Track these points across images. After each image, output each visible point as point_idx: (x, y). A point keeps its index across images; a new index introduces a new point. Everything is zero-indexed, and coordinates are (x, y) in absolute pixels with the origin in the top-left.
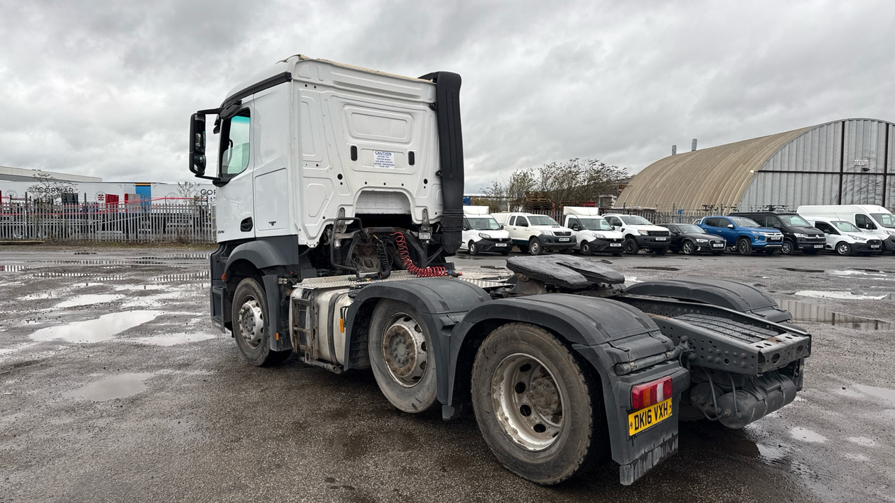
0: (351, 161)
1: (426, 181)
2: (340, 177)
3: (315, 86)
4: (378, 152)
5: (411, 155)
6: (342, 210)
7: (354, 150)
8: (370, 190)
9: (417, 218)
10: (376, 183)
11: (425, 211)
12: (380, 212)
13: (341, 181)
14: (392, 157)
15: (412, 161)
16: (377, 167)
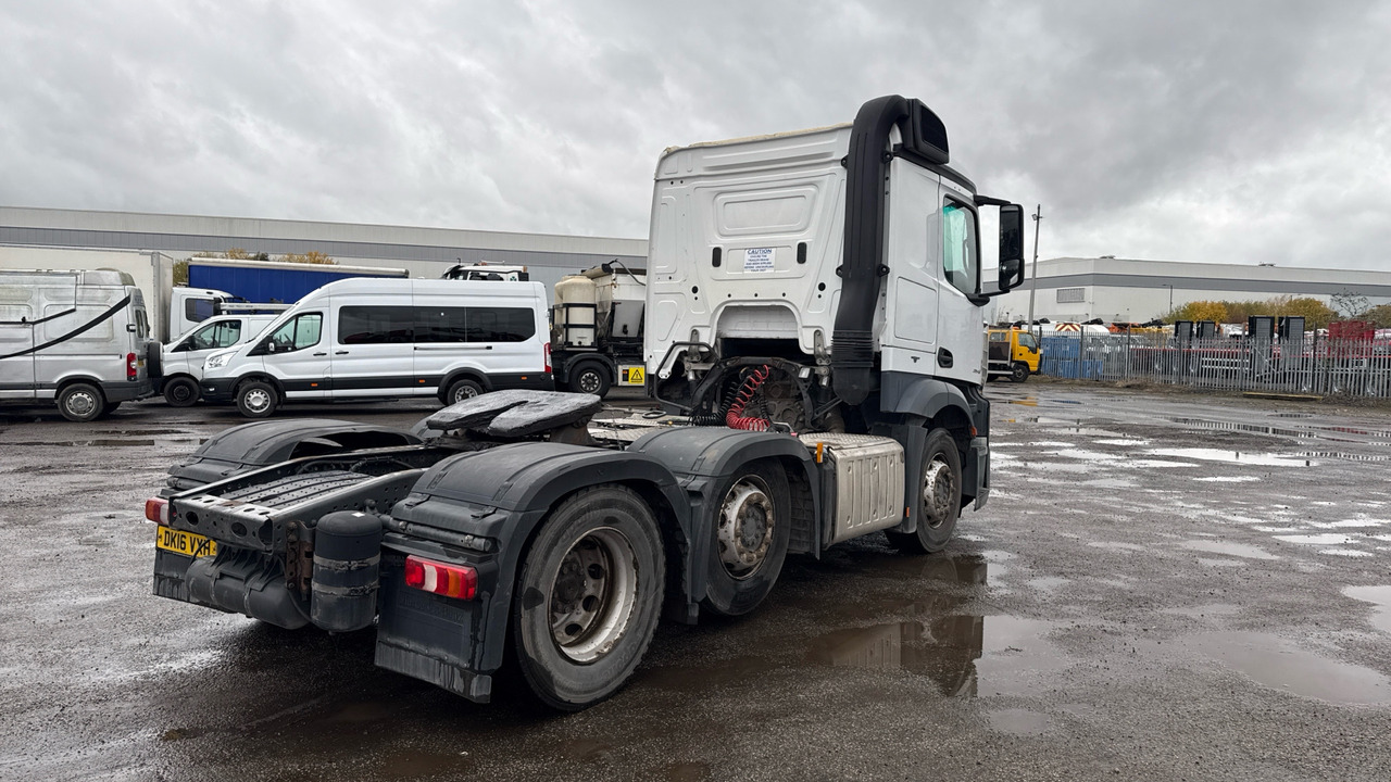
0: (712, 268)
1: (822, 287)
2: (695, 290)
3: (682, 180)
4: (753, 250)
5: (802, 249)
6: (695, 333)
7: (717, 253)
8: (737, 304)
9: (807, 345)
10: (743, 294)
11: (818, 334)
12: (753, 335)
13: (696, 295)
14: (771, 257)
15: (802, 258)
16: (748, 272)
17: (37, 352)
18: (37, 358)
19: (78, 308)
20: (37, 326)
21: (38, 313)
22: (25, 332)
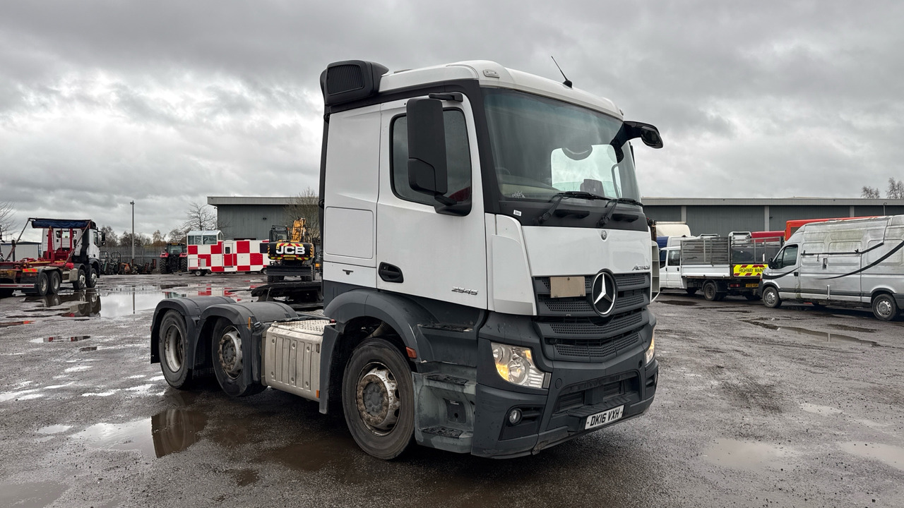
17: (862, 272)
18: (862, 276)
19: (885, 242)
20: (863, 255)
21: (865, 247)
22: (857, 259)
